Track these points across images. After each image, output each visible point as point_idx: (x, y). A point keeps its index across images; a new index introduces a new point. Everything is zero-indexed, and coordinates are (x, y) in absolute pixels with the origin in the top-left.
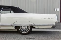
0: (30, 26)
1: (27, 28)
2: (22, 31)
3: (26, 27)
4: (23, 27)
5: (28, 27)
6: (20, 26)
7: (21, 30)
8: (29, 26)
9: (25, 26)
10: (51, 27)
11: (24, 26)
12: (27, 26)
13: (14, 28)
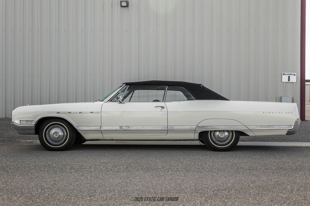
0: (236, 132)
1: (229, 136)
2: (216, 142)
3: (226, 134)
4: (217, 133)
5: (229, 134)
6: (211, 132)
7: (215, 140)
8: (232, 131)
9: (224, 131)
10: (285, 133)
11: (220, 131)
12: (228, 131)
13: (197, 136)
